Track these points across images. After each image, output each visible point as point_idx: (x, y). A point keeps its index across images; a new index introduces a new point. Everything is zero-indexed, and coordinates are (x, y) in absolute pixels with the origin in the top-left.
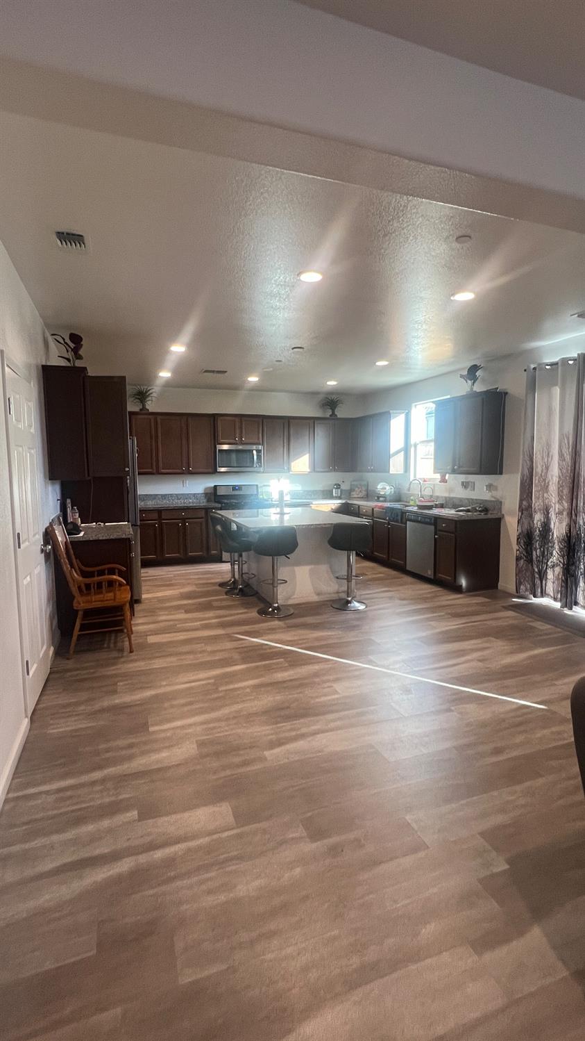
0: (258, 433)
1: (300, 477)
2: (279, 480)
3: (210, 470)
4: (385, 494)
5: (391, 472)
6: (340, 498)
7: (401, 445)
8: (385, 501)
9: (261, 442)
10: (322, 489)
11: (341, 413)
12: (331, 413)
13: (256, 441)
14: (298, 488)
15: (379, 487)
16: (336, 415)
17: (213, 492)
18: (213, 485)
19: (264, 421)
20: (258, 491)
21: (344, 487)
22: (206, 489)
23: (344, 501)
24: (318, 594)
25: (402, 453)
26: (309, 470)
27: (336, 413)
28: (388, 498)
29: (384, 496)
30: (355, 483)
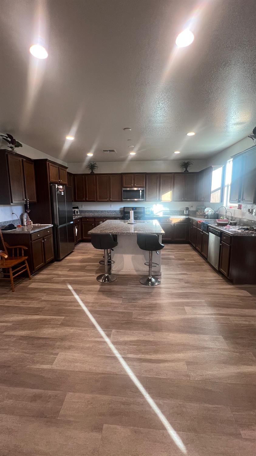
0: (143, 181)
1: (166, 204)
2: (156, 205)
3: (120, 200)
4: (207, 215)
5: (211, 202)
6: (186, 215)
7: (219, 186)
8: (207, 218)
9: (144, 186)
10: (179, 210)
11: (190, 170)
12: (185, 170)
13: (142, 186)
14: (167, 209)
15: (206, 210)
16: (188, 171)
17: (123, 210)
18: (123, 207)
19: (147, 175)
20: (144, 211)
21: (191, 209)
22: (120, 208)
23: (187, 217)
24: (137, 271)
25: (220, 190)
26: (171, 200)
27: (187, 170)
28: (209, 217)
29: (207, 216)
30: (199, 207)
